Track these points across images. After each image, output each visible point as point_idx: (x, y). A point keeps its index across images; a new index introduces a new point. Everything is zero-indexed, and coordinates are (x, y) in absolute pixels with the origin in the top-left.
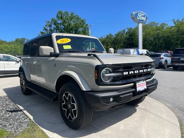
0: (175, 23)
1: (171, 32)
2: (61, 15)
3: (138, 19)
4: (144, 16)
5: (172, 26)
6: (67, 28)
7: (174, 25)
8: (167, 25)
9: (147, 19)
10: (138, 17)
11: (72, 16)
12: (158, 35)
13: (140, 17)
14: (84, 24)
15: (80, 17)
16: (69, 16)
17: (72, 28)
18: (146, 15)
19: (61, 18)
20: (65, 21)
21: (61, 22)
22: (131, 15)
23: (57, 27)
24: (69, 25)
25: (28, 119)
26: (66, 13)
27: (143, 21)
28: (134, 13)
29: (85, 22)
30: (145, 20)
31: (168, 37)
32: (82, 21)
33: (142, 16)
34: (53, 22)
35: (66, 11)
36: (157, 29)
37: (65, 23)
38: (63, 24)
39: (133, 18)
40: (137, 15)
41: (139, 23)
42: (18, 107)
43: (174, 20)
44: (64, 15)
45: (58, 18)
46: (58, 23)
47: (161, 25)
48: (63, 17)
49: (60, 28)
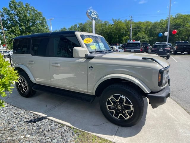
0: (114, 22)
1: (112, 29)
2: (14, 5)
3: (92, 16)
4: (96, 15)
5: (113, 24)
6: (23, 19)
7: (113, 23)
8: (109, 22)
9: (98, 17)
10: (92, 15)
11: (27, 8)
12: (103, 30)
13: (94, 15)
14: (41, 17)
15: (36, 10)
16: (24, 7)
17: (29, 19)
18: (98, 14)
19: (15, 8)
20: (20, 12)
21: (14, 12)
22: (87, 12)
23: (11, 17)
24: (26, 16)
25: (65, 126)
26: (21, 4)
27: (95, 18)
28: (89, 11)
29: (42, 14)
30: (97, 18)
31: (110, 32)
32: (39, 13)
33: (95, 14)
34: (5, 12)
35: (20, 1)
36: (102, 25)
37: (20, 13)
38: (17, 14)
39: (88, 15)
40: (91, 13)
41: (92, 20)
42: (34, 114)
43: (113, 20)
44: (18, 5)
45: (11, 8)
46: (11, 14)
47: (104, 22)
48: (17, 7)
49: (15, 19)
